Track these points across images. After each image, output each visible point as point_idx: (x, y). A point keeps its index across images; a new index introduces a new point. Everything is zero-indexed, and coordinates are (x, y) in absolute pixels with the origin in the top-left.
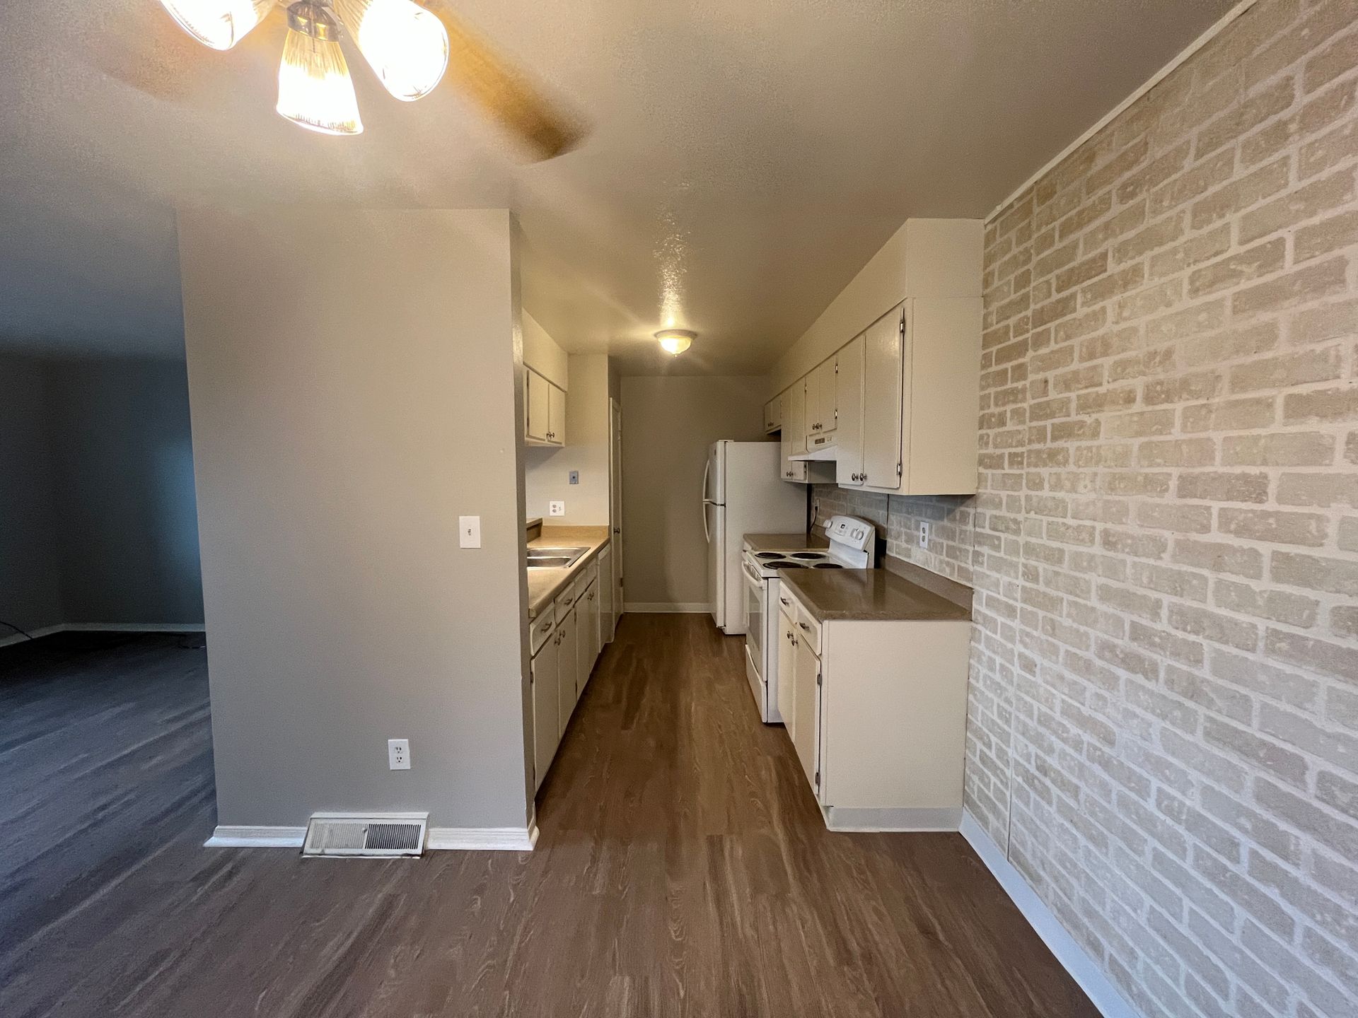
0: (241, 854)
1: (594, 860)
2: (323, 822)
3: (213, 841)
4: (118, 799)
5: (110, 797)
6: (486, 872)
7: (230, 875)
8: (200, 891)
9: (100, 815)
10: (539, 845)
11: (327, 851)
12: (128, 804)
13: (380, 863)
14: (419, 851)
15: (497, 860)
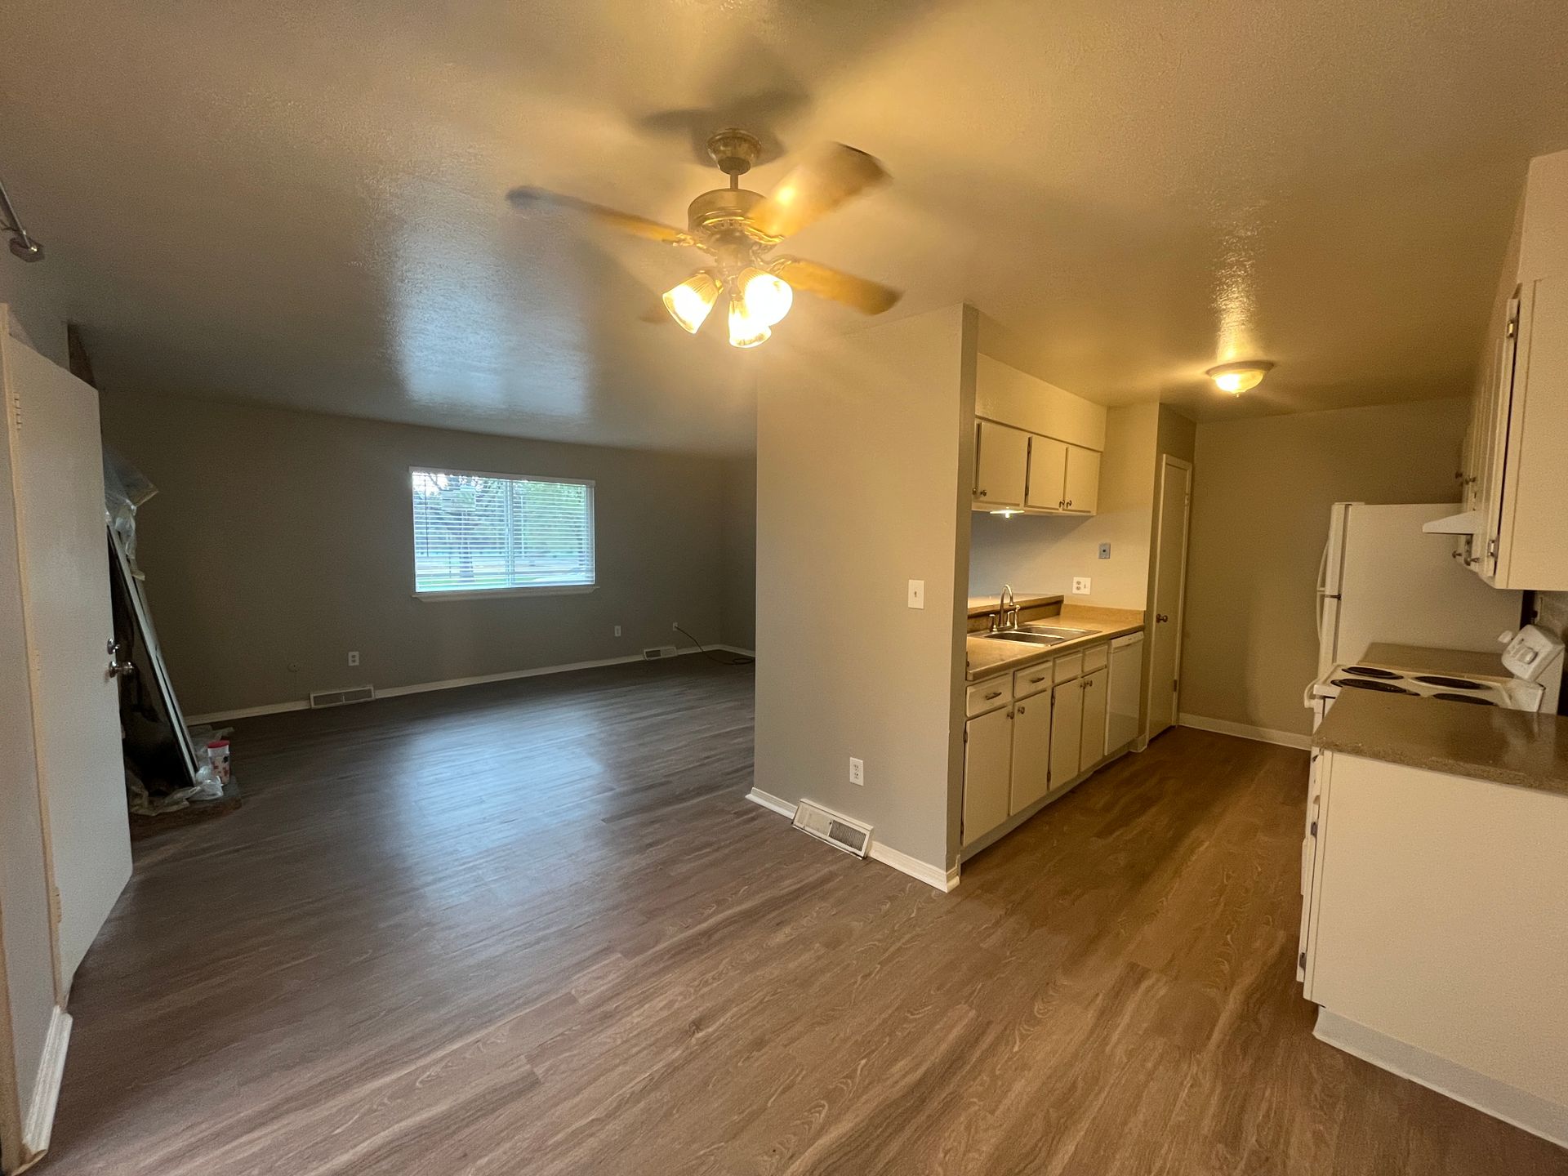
0: (761, 810)
1: (997, 924)
2: (807, 806)
3: (750, 797)
4: (715, 756)
5: (712, 753)
6: (903, 890)
7: (753, 819)
8: (736, 821)
9: (706, 761)
10: (954, 892)
11: (807, 828)
12: (719, 760)
13: (834, 850)
14: (862, 854)
15: (915, 887)
